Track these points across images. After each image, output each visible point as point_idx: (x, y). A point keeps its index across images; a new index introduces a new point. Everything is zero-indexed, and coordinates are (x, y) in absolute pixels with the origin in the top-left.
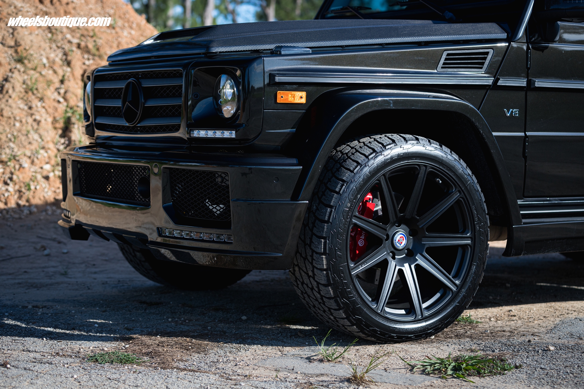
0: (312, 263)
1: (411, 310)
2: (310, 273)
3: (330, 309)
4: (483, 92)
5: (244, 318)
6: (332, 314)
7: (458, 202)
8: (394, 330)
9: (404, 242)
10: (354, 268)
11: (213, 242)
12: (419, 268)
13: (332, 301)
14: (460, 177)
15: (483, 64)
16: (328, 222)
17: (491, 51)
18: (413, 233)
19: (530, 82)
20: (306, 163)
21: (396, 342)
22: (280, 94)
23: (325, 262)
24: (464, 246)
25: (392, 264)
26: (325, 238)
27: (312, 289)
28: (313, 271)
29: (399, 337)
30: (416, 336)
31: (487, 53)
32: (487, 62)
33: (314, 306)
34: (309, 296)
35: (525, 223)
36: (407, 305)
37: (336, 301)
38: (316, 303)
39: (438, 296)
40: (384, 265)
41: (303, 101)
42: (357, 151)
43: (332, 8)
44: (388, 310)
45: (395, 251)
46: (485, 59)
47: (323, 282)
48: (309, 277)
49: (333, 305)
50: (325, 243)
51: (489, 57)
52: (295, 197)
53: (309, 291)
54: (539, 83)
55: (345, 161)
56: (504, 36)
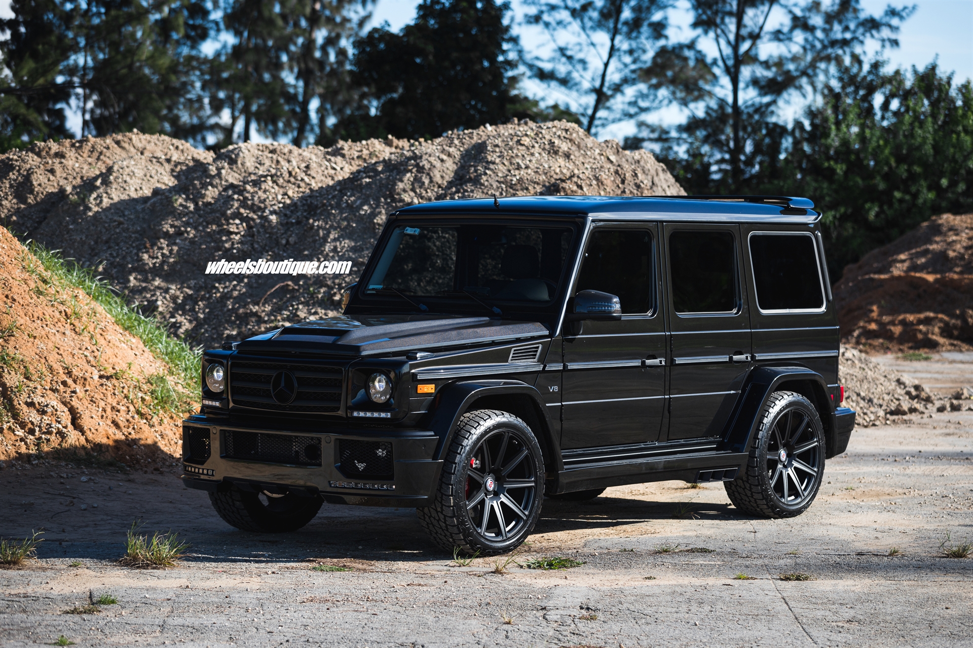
0: (441, 503)
1: (499, 533)
2: (439, 509)
3: (451, 534)
4: (536, 375)
5: (360, 547)
6: (452, 538)
7: (526, 456)
8: (491, 547)
9: (493, 486)
10: (469, 504)
12: (502, 504)
13: (455, 528)
14: (528, 438)
15: (535, 355)
16: (454, 474)
17: (540, 346)
18: (498, 480)
19: (565, 366)
20: (439, 432)
21: (492, 556)
22: (420, 386)
23: (452, 501)
24: (531, 488)
25: (487, 501)
26: (452, 485)
27: (439, 520)
28: (442, 508)
29: (494, 552)
30: (504, 552)
31: (538, 347)
32: (538, 353)
33: (436, 533)
34: (434, 526)
35: (566, 469)
36: (496, 530)
37: (458, 528)
38: (440, 531)
39: (514, 523)
40: (482, 502)
41: (433, 391)
42: (466, 424)
44: (486, 534)
45: (487, 492)
46: (537, 351)
47: (450, 515)
48: (437, 512)
49: (455, 530)
50: (452, 488)
51: (539, 350)
52: (435, 458)
53: (435, 523)
54: (572, 366)
55: (460, 431)
56: (547, 333)
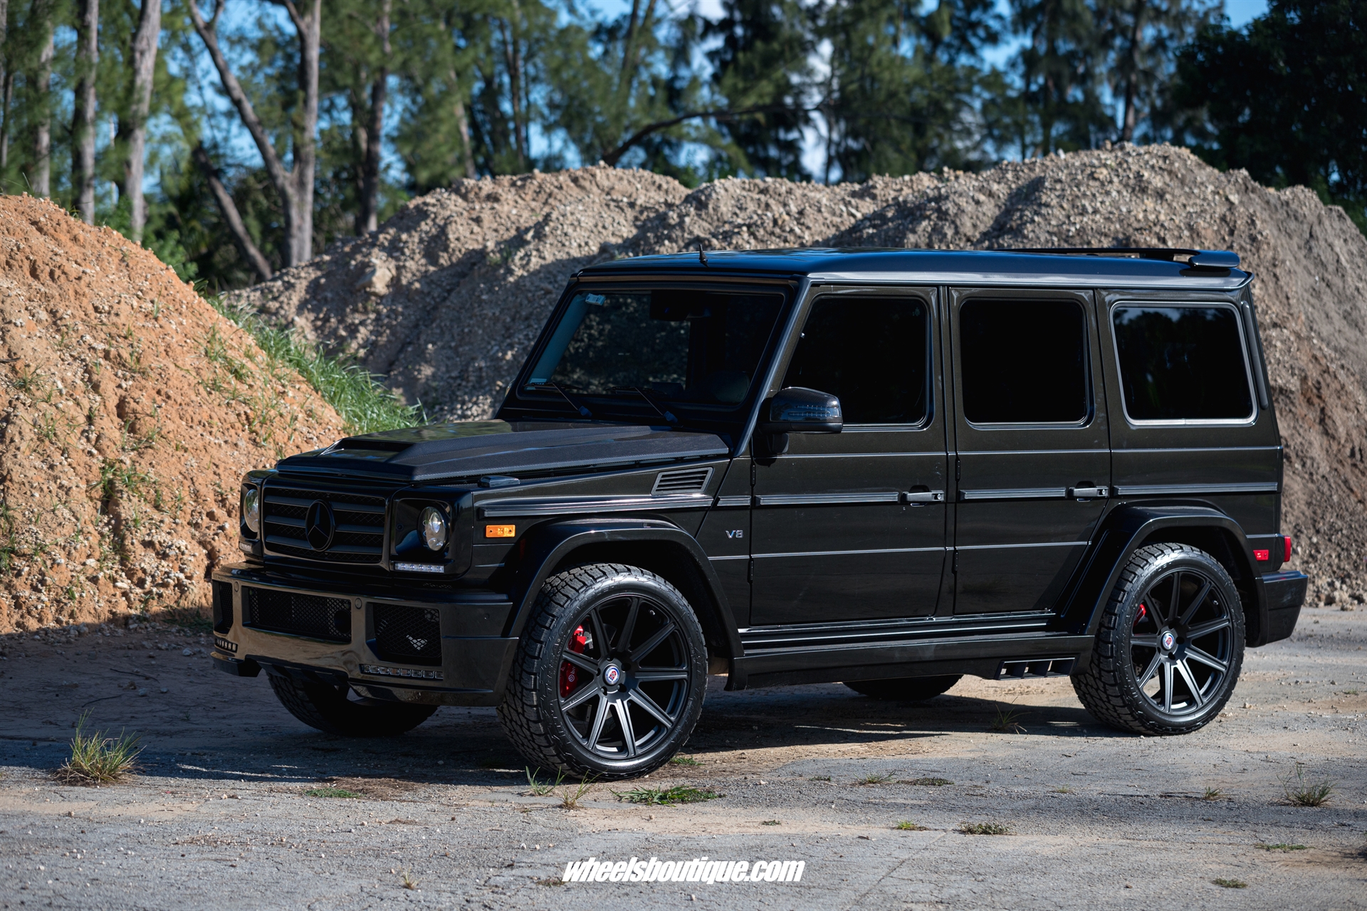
0: (521, 700)
1: (623, 749)
2: (520, 710)
3: (539, 746)
4: (703, 513)
5: (441, 762)
6: (541, 752)
7: (673, 634)
8: (605, 768)
9: (616, 677)
10: (565, 705)
11: (411, 678)
12: (631, 703)
13: (542, 738)
14: (675, 608)
15: (701, 483)
16: (538, 658)
17: (711, 470)
18: (626, 667)
19: (754, 500)
20: (517, 599)
21: (607, 781)
22: (489, 528)
23: (535, 698)
24: (681, 681)
25: (604, 700)
26: (535, 674)
27: (521, 726)
28: (523, 708)
29: (610, 776)
30: (629, 775)
31: (706, 472)
32: (706, 481)
33: (523, 745)
34: (517, 734)
35: (747, 655)
36: (620, 743)
37: (547, 738)
38: (525, 741)
39: (652, 733)
40: (595, 701)
41: (513, 534)
42: (567, 584)
43: (533, 380)
44: (599, 747)
45: (606, 687)
46: (704, 478)
47: (533, 719)
48: (518, 714)
49: (543, 741)
50: (535, 679)
51: (709, 475)
52: (506, 633)
53: (518, 729)
54: (765, 500)
55: (555, 595)
56: (726, 450)
